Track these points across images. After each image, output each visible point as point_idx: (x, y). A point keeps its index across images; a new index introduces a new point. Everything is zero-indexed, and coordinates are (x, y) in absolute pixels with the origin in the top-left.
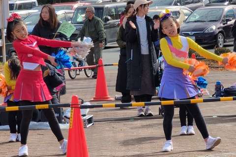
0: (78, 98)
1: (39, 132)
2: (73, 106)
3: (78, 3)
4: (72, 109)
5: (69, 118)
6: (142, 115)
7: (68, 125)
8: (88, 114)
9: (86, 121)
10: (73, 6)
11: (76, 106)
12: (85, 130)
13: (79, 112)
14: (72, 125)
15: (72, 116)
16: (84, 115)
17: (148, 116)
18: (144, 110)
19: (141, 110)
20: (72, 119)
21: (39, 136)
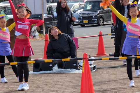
0: (87, 54)
1: (64, 75)
2: (84, 59)
4: (84, 61)
5: (82, 67)
7: (81, 70)
8: (93, 64)
9: (92, 68)
10: (84, 0)
11: (86, 59)
12: (91, 73)
13: (88, 63)
14: (83, 70)
15: (84, 65)
16: (91, 65)
19: (125, 62)
20: (84, 67)
21: (64, 77)
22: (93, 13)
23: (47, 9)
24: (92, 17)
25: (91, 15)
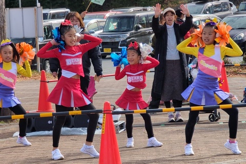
0: (110, 104)
1: (73, 137)
2: (106, 112)
3: (109, 12)
4: (104, 115)
5: (101, 124)
6: (172, 121)
7: (101, 130)
8: (120, 120)
9: (118, 127)
10: (105, 15)
11: (108, 112)
12: (117, 136)
13: (111, 118)
14: (104, 131)
15: (105, 122)
16: (116, 121)
17: (178, 121)
18: (175, 116)
19: (172, 116)
20: (104, 125)
21: (72, 141)
22: (119, 37)
23: (45, 29)
24: (118, 42)
25: (117, 40)
